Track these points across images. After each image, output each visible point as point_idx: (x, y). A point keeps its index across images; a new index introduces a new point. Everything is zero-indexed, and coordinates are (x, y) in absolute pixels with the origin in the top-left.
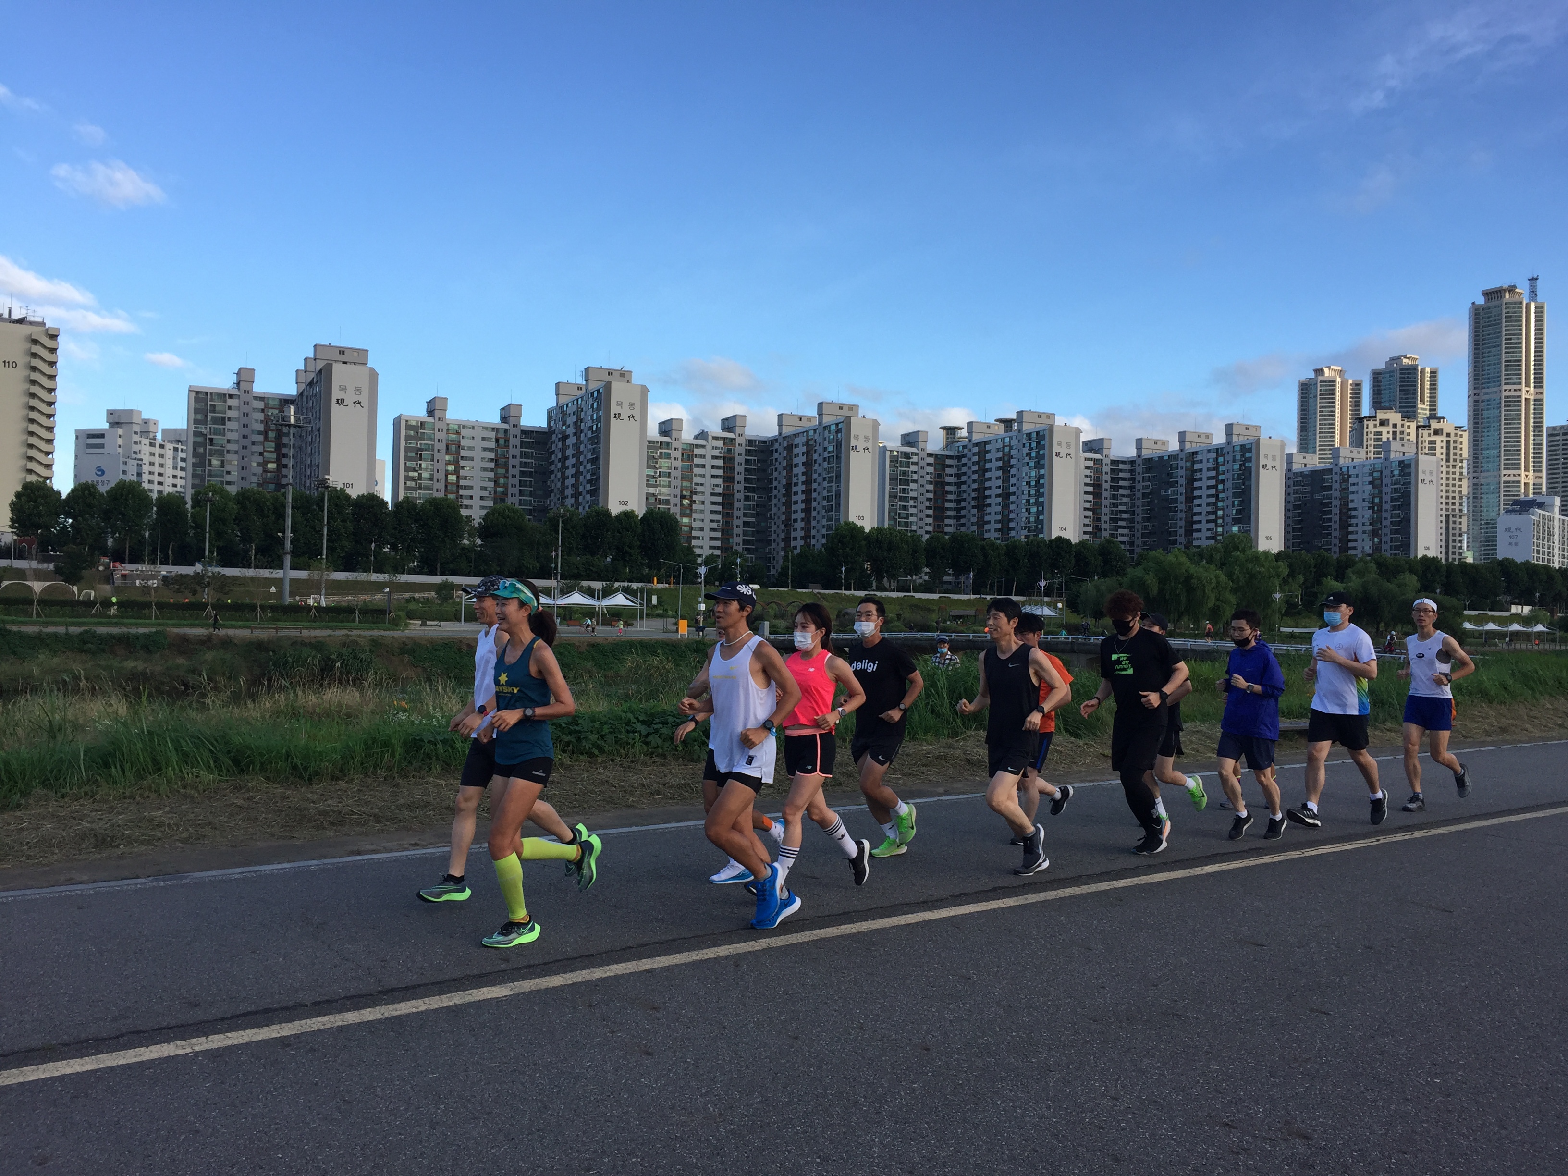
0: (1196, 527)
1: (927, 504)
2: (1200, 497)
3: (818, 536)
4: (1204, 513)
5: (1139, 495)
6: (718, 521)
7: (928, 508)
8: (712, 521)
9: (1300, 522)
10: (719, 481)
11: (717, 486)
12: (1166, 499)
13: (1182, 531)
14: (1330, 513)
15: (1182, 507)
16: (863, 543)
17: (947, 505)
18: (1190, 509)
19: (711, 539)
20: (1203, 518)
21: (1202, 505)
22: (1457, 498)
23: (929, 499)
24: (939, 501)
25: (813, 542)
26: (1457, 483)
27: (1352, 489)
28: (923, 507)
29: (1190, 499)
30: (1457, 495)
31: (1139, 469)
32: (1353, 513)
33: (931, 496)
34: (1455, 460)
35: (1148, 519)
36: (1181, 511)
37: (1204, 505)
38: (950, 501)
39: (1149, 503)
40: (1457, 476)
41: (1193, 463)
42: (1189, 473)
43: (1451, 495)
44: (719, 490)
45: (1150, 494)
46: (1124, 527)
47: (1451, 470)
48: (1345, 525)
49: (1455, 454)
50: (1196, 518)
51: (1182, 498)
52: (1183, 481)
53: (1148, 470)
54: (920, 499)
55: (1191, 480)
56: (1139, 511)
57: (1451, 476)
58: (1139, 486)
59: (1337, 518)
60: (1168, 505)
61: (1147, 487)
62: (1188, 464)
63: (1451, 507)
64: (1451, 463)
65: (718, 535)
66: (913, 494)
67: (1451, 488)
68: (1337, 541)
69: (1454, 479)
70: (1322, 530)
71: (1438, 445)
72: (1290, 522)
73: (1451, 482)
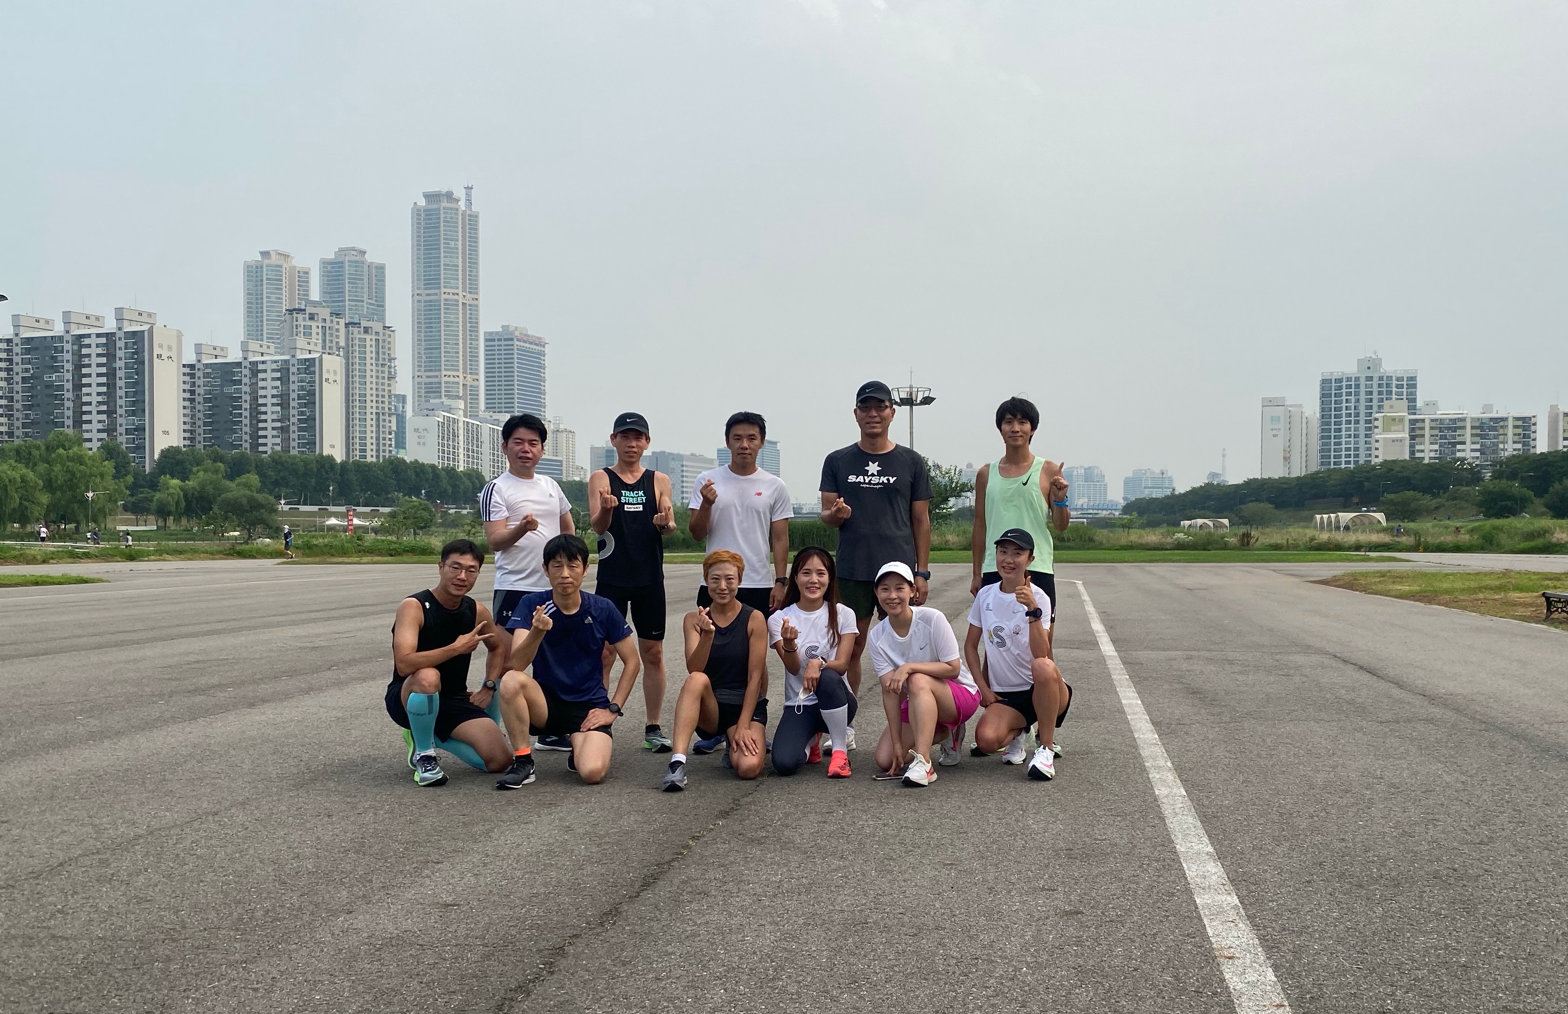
0: (85, 417)
2: (89, 385)
4: (94, 403)
5: (18, 378)
9: (210, 416)
12: (49, 386)
13: (69, 422)
15: (69, 395)
18: (78, 397)
20: (93, 408)
21: (93, 394)
22: (387, 396)
26: (386, 381)
27: (261, 384)
29: (78, 387)
30: (386, 394)
31: (17, 350)
32: (263, 409)
34: (384, 359)
35: (29, 407)
36: (68, 399)
37: (94, 394)
39: (30, 389)
40: (386, 375)
41: (81, 346)
42: (76, 358)
43: (381, 393)
45: (31, 378)
47: (380, 368)
48: (255, 421)
49: (384, 353)
50: (85, 408)
51: (69, 386)
52: (69, 366)
53: (28, 351)
55: (78, 367)
56: (17, 397)
57: (380, 375)
58: (16, 368)
59: (247, 413)
60: (53, 393)
61: (27, 370)
62: (76, 347)
63: (380, 405)
64: (381, 362)
67: (381, 387)
68: (247, 437)
69: (384, 378)
70: (233, 424)
71: (368, 343)
72: (201, 415)
73: (380, 381)
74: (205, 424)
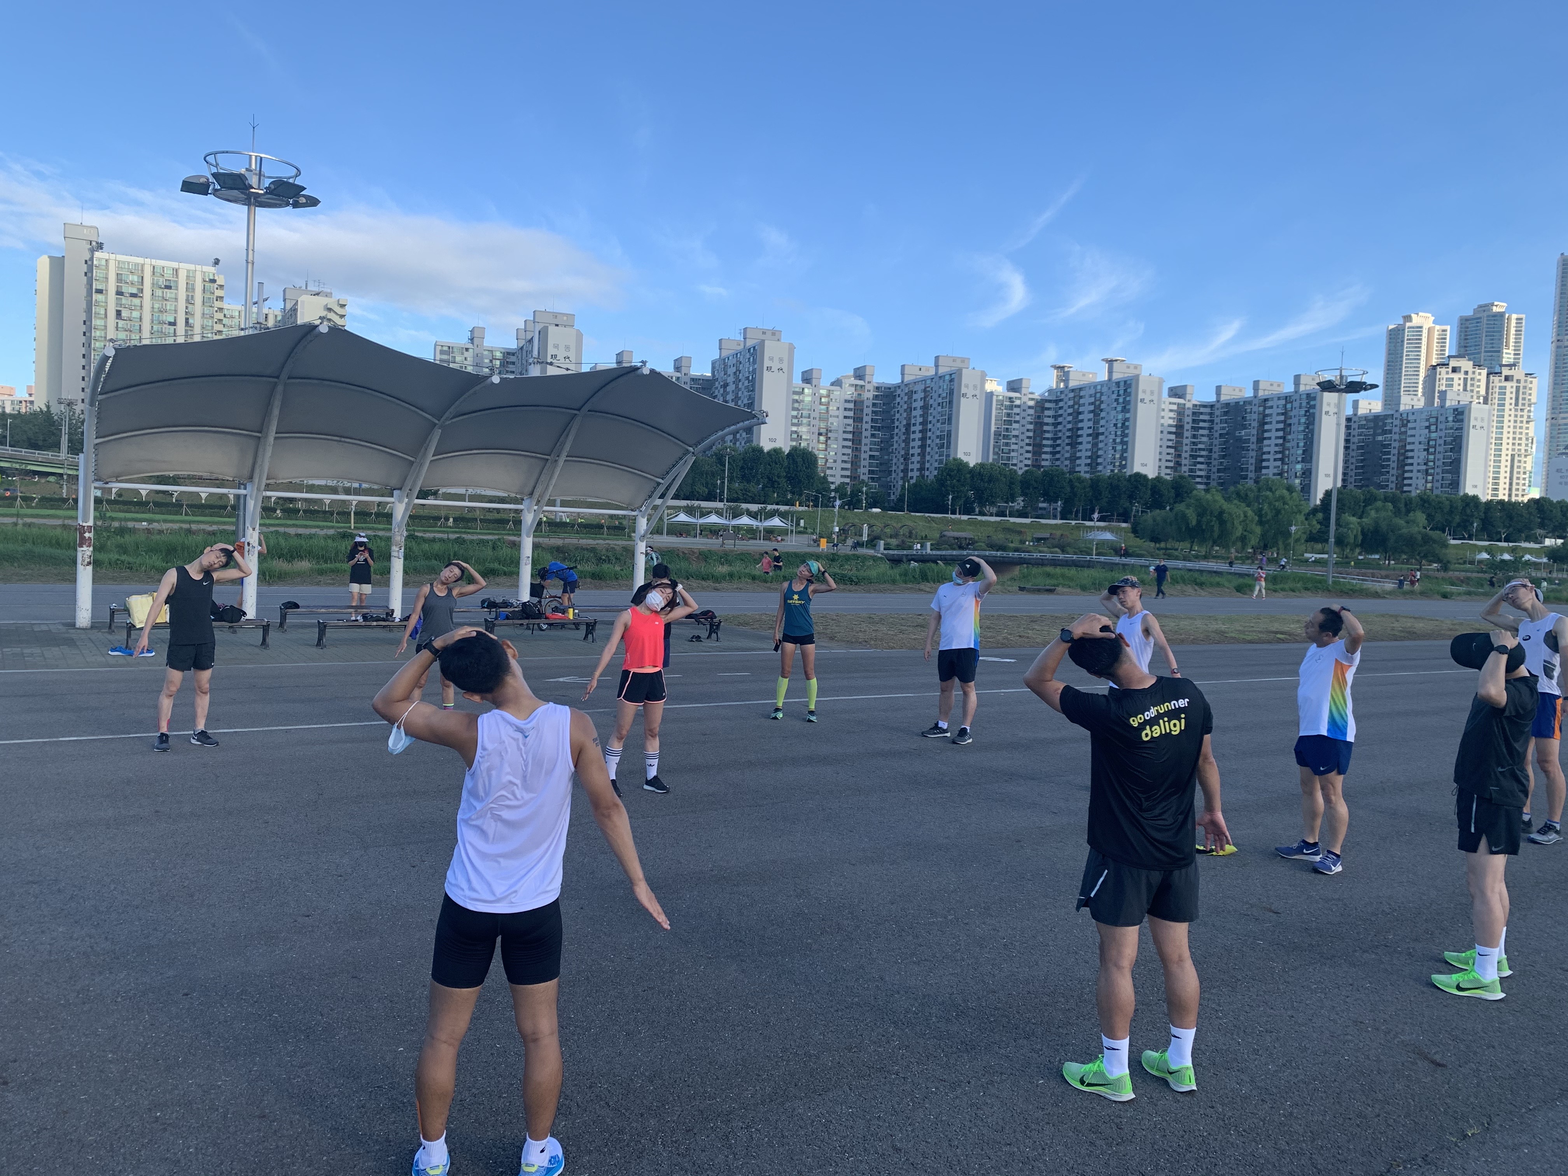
0: (1264, 464)
1: (1027, 441)
2: (1270, 438)
3: (932, 469)
4: (1272, 452)
5: (1217, 435)
6: (849, 455)
7: (1028, 445)
8: (844, 454)
9: (1362, 461)
10: (851, 421)
11: (849, 425)
12: (1239, 440)
13: (1252, 468)
14: (1389, 453)
15: (1254, 446)
16: (968, 476)
17: (1045, 442)
18: (1260, 448)
19: (843, 469)
20: (1271, 457)
21: (1271, 446)
22: (1524, 439)
23: (1028, 437)
24: (1038, 439)
25: (927, 473)
26: (1525, 425)
27: (1410, 432)
28: (1023, 444)
29: (1261, 440)
30: (1524, 437)
31: (1217, 413)
32: (1410, 454)
33: (1031, 434)
34: (1523, 405)
35: (1224, 457)
36: (1253, 450)
37: (1273, 445)
38: (1048, 439)
39: (1225, 443)
40: (1525, 419)
41: (1265, 408)
42: (1261, 416)
43: (1518, 436)
44: (850, 429)
45: (1227, 434)
46: (1202, 463)
47: (1519, 413)
48: (1402, 465)
49: (1524, 399)
50: (1265, 457)
51: (1254, 439)
52: (1255, 424)
53: (1226, 413)
54: (1021, 437)
55: (1262, 423)
56: (1216, 449)
57: (1519, 419)
58: (1216, 427)
59: (1395, 458)
60: (1241, 444)
61: (1224, 428)
62: (1261, 409)
63: (1517, 447)
64: (1520, 407)
65: (849, 466)
66: (1015, 433)
67: (1518, 430)
68: (1394, 479)
69: (1522, 422)
70: (1381, 468)
71: (1508, 391)
72: (1354, 460)
73: (1519, 424)
74: (1357, 468)
